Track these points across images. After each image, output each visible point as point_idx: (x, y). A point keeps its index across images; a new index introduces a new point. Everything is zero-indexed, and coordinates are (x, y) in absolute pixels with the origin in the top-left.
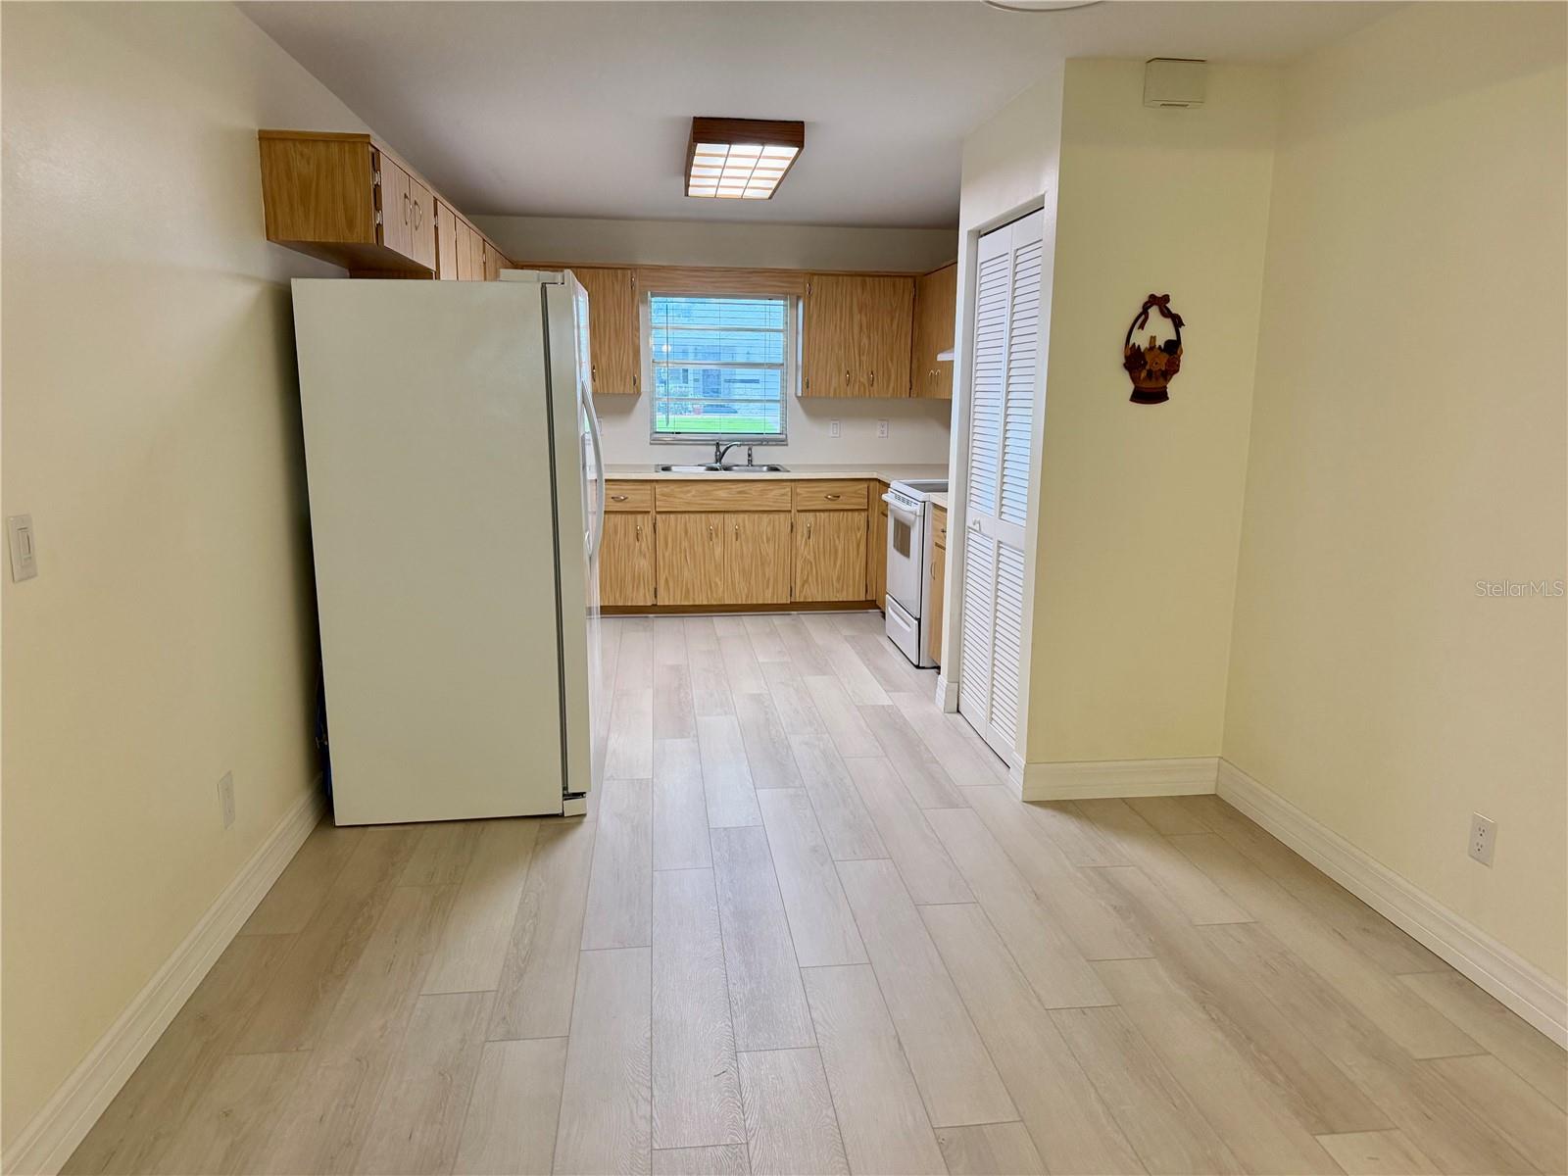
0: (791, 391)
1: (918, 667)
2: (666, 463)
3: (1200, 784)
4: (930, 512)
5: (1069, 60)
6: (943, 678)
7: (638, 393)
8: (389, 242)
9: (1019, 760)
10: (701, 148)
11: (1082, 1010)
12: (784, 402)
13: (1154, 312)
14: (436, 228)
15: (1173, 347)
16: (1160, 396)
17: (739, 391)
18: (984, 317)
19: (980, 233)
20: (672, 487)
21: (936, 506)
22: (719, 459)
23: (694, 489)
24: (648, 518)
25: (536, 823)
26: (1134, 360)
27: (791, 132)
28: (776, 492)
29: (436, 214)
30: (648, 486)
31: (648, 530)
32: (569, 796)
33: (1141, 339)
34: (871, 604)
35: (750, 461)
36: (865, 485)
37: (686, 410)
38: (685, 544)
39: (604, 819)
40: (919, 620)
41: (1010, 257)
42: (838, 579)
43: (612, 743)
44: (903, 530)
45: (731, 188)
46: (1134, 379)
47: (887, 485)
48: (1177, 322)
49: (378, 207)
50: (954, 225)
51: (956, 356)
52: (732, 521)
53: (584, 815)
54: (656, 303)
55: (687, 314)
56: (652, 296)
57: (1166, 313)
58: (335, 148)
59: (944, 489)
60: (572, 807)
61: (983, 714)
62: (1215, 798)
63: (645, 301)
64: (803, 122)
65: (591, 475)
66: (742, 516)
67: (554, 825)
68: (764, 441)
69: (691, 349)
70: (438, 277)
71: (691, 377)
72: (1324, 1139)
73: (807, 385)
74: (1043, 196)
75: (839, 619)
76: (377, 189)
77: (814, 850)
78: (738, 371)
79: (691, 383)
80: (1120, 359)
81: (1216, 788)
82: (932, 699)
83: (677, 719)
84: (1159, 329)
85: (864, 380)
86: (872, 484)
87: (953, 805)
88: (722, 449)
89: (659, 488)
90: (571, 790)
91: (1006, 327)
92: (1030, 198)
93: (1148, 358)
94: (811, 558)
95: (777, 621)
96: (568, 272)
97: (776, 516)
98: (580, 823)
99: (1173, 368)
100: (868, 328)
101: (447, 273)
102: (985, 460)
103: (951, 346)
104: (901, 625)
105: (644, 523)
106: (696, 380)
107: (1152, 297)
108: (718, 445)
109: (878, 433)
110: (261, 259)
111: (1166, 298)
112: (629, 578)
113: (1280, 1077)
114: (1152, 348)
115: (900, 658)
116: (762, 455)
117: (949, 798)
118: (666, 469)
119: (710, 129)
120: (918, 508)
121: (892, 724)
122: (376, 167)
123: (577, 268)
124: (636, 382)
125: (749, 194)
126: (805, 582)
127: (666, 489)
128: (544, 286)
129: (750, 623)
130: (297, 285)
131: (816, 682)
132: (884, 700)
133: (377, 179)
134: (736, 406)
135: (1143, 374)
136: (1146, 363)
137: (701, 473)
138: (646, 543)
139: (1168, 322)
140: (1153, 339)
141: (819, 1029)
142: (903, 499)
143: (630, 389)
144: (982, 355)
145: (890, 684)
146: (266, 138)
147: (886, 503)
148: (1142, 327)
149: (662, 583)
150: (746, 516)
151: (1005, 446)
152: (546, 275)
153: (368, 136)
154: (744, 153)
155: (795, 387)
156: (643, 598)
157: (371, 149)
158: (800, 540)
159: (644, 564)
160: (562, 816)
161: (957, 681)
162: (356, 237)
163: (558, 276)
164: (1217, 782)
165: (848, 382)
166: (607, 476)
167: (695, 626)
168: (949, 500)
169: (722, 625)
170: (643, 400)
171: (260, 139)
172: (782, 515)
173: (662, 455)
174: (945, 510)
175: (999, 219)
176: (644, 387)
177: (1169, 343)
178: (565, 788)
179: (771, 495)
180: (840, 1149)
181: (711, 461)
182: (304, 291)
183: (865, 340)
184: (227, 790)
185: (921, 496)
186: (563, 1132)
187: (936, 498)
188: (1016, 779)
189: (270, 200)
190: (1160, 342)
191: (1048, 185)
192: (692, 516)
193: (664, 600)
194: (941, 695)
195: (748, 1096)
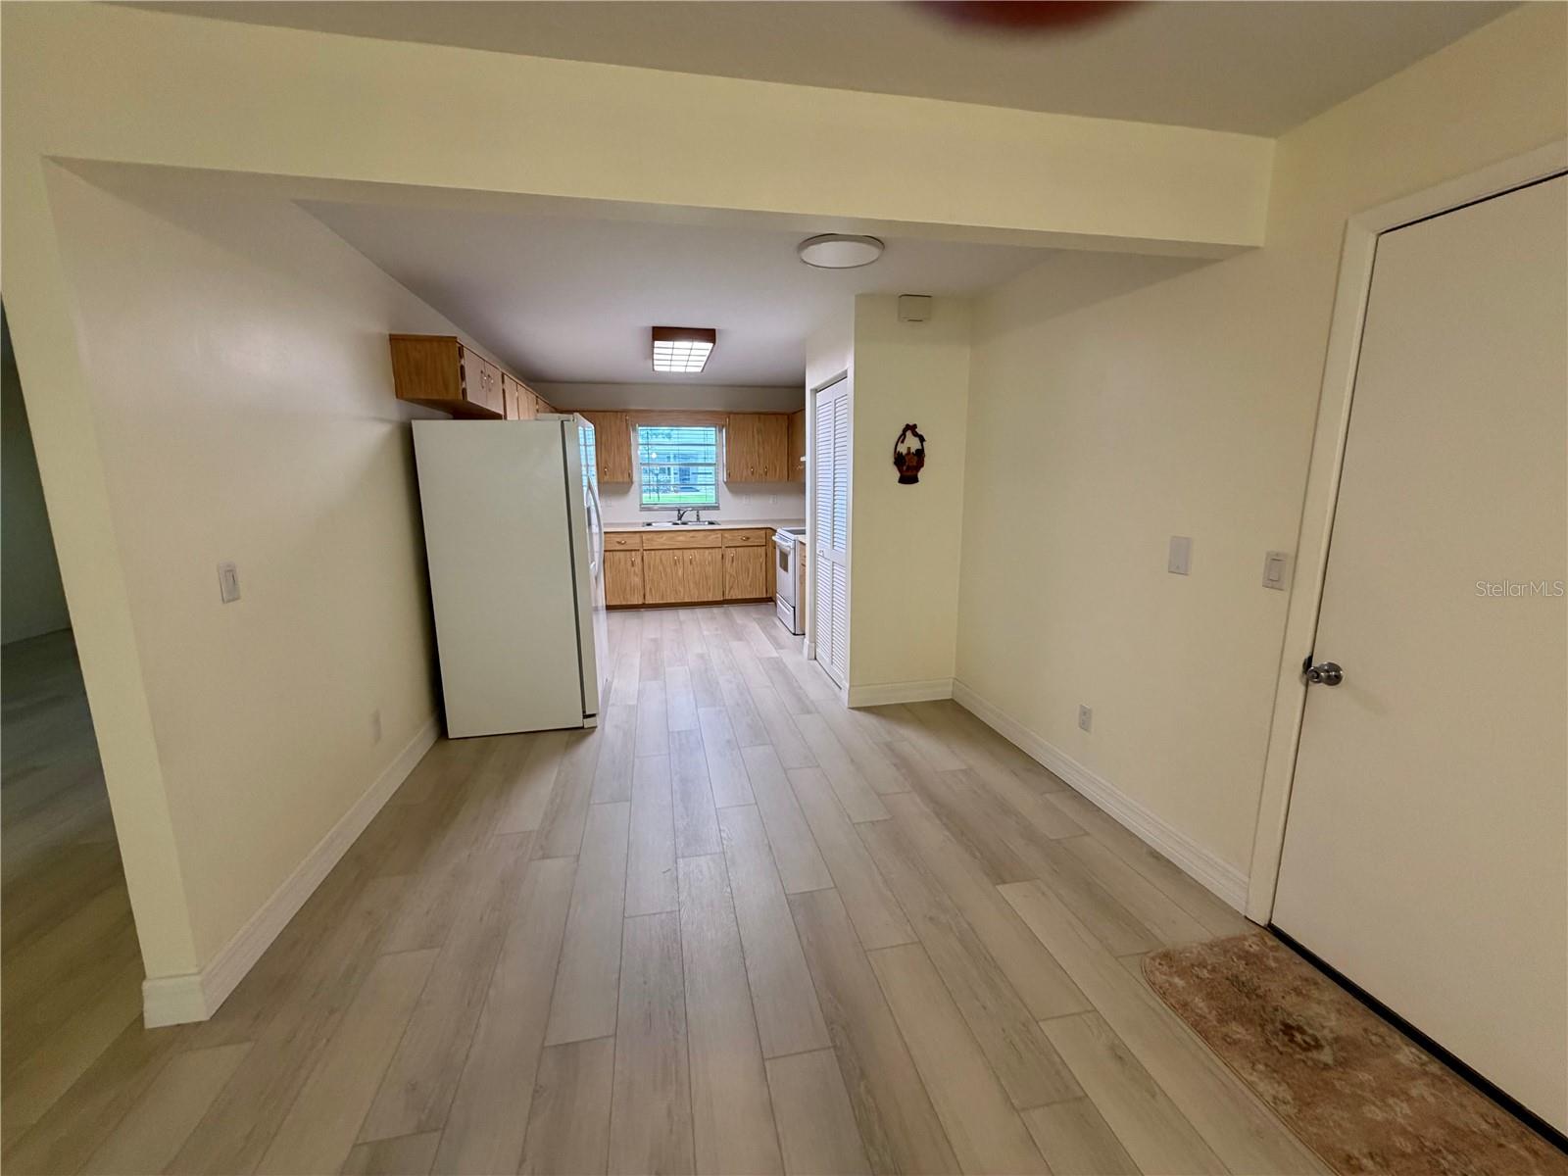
0: (721, 479)
1: (794, 634)
2: (649, 521)
3: (945, 694)
4: (798, 546)
5: (856, 296)
6: (807, 641)
7: (632, 483)
8: (470, 399)
9: (846, 685)
10: (657, 343)
11: (872, 823)
12: (716, 485)
13: (909, 434)
14: (504, 390)
15: (920, 453)
16: (913, 480)
17: (700, 479)
18: (821, 437)
19: (816, 391)
20: (652, 535)
21: (801, 543)
22: (680, 519)
23: (665, 536)
24: (639, 553)
25: (568, 732)
26: (899, 460)
27: (709, 335)
28: (713, 536)
29: (503, 382)
30: (638, 535)
31: (639, 560)
32: (586, 716)
33: (902, 449)
34: (769, 600)
35: (698, 519)
36: (763, 532)
37: (670, 490)
38: (661, 568)
39: (608, 728)
40: (794, 608)
41: (833, 403)
42: (750, 586)
43: (615, 684)
44: (784, 556)
45: (678, 367)
46: (900, 470)
47: (776, 531)
48: (922, 439)
49: (463, 378)
50: (803, 387)
51: (807, 459)
52: (688, 555)
53: (596, 727)
54: (642, 431)
55: (669, 436)
56: (640, 426)
57: (916, 434)
58: (435, 344)
59: (803, 532)
60: (588, 723)
61: (828, 660)
62: (952, 700)
63: (635, 430)
64: (714, 330)
65: (595, 529)
66: (692, 551)
67: (578, 733)
68: (706, 508)
69: (672, 456)
70: (505, 418)
71: (672, 472)
72: (999, 887)
73: (729, 475)
74: (846, 371)
75: (752, 609)
76: (462, 367)
77: (729, 741)
78: (700, 468)
79: (672, 476)
80: (892, 460)
81: (953, 695)
82: (801, 652)
83: (654, 669)
84: (912, 443)
85: (761, 472)
86: (768, 531)
87: (809, 712)
88: (682, 512)
89: (644, 536)
90: (588, 713)
91: (832, 442)
92: (840, 372)
93: (906, 458)
94: (734, 573)
95: (716, 610)
96: (577, 415)
97: (714, 550)
98: (593, 731)
99: (920, 464)
100: (763, 443)
101: (512, 416)
102: (824, 518)
103: (804, 455)
104: (785, 609)
105: (636, 557)
106: (675, 474)
107: (907, 425)
108: (679, 510)
109: (771, 501)
110: (393, 410)
111: (915, 426)
112: (628, 588)
113: (978, 854)
114: (909, 453)
115: (784, 629)
116: (705, 515)
117: (806, 707)
118: (649, 525)
119: (661, 333)
120: (791, 544)
121: (778, 666)
122: (461, 356)
123: (581, 412)
124: (630, 476)
125: (689, 370)
126: (731, 588)
127: (649, 536)
128: (562, 422)
129: (699, 612)
130: (415, 424)
131: (735, 644)
132: (775, 654)
133: (462, 362)
134: (698, 488)
135: (905, 468)
136: (905, 462)
137: (669, 527)
138: (638, 569)
139: (917, 440)
140: (909, 448)
141: (725, 842)
142: (784, 539)
143: (626, 479)
144: (821, 458)
145: (778, 645)
146: (394, 340)
147: (775, 542)
148: (903, 442)
149: (648, 589)
150: (696, 551)
151: (834, 508)
152: (564, 416)
153: (456, 338)
154: (682, 346)
155: (723, 476)
156: (637, 600)
157: (458, 345)
158: (728, 564)
159: (637, 580)
160: (582, 728)
161: (814, 641)
162: (450, 396)
163: (571, 417)
164: (953, 693)
165: (753, 473)
166: (604, 530)
167: (668, 616)
168: (806, 539)
169: (683, 614)
170: (635, 487)
171: (391, 340)
172: (717, 550)
173: (647, 517)
174: (804, 544)
175: (826, 383)
176: (635, 478)
177: (917, 450)
178: (584, 712)
179: (710, 538)
180: (732, 910)
181: (676, 520)
182: (419, 427)
183: (761, 451)
184: (377, 721)
185: (793, 537)
186: (572, 910)
187: (800, 538)
188: (844, 695)
189: (397, 374)
190: (913, 450)
191: (849, 365)
192: (665, 552)
193: (649, 601)
194: (806, 651)
195: (681, 884)
